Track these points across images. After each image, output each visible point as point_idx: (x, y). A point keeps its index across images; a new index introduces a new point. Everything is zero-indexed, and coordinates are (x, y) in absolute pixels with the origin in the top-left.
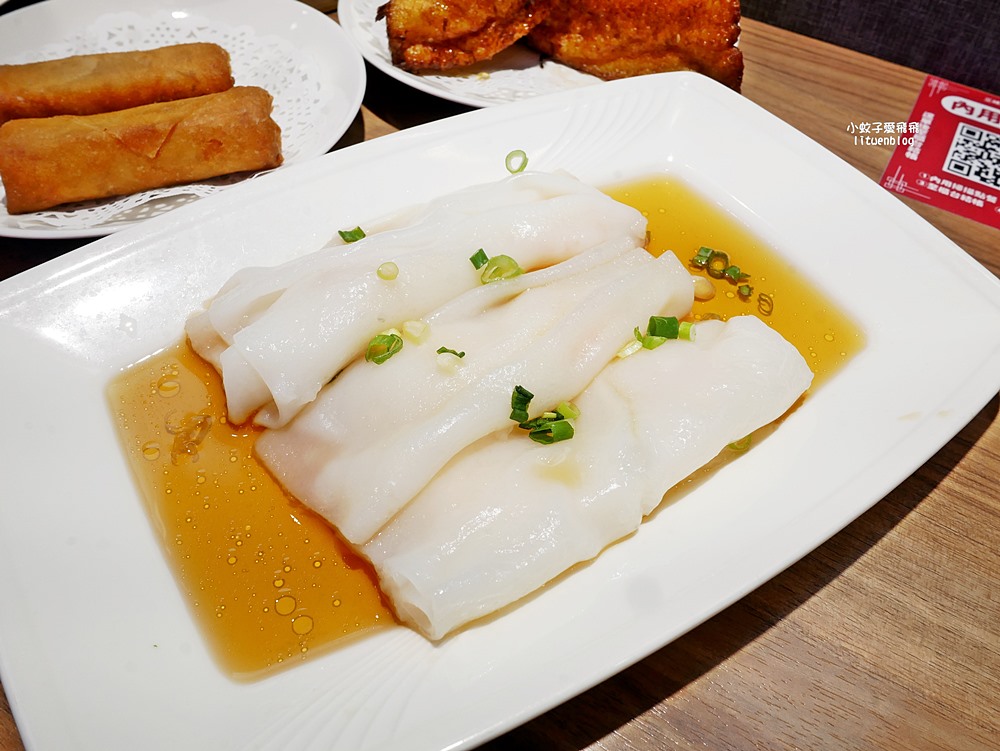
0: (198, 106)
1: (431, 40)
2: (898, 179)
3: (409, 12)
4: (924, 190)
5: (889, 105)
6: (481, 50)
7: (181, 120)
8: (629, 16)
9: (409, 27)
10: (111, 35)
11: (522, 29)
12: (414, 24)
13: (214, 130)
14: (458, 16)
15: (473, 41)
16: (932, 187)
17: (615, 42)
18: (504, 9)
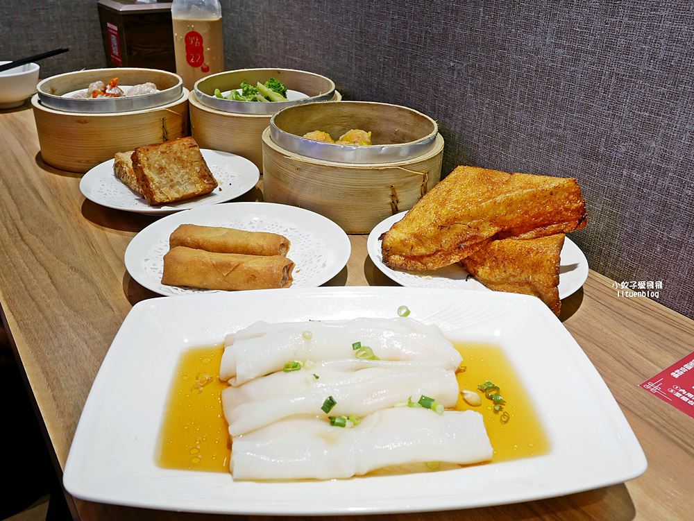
0: (254, 259)
1: (404, 254)
2: (656, 385)
3: (394, 239)
4: (672, 395)
5: (679, 345)
6: (430, 265)
7: (243, 263)
8: (511, 262)
9: (393, 246)
10: (251, 223)
11: (455, 259)
12: (396, 245)
13: (255, 271)
14: (419, 245)
15: (426, 259)
16: (678, 395)
17: (504, 275)
18: (446, 247)
